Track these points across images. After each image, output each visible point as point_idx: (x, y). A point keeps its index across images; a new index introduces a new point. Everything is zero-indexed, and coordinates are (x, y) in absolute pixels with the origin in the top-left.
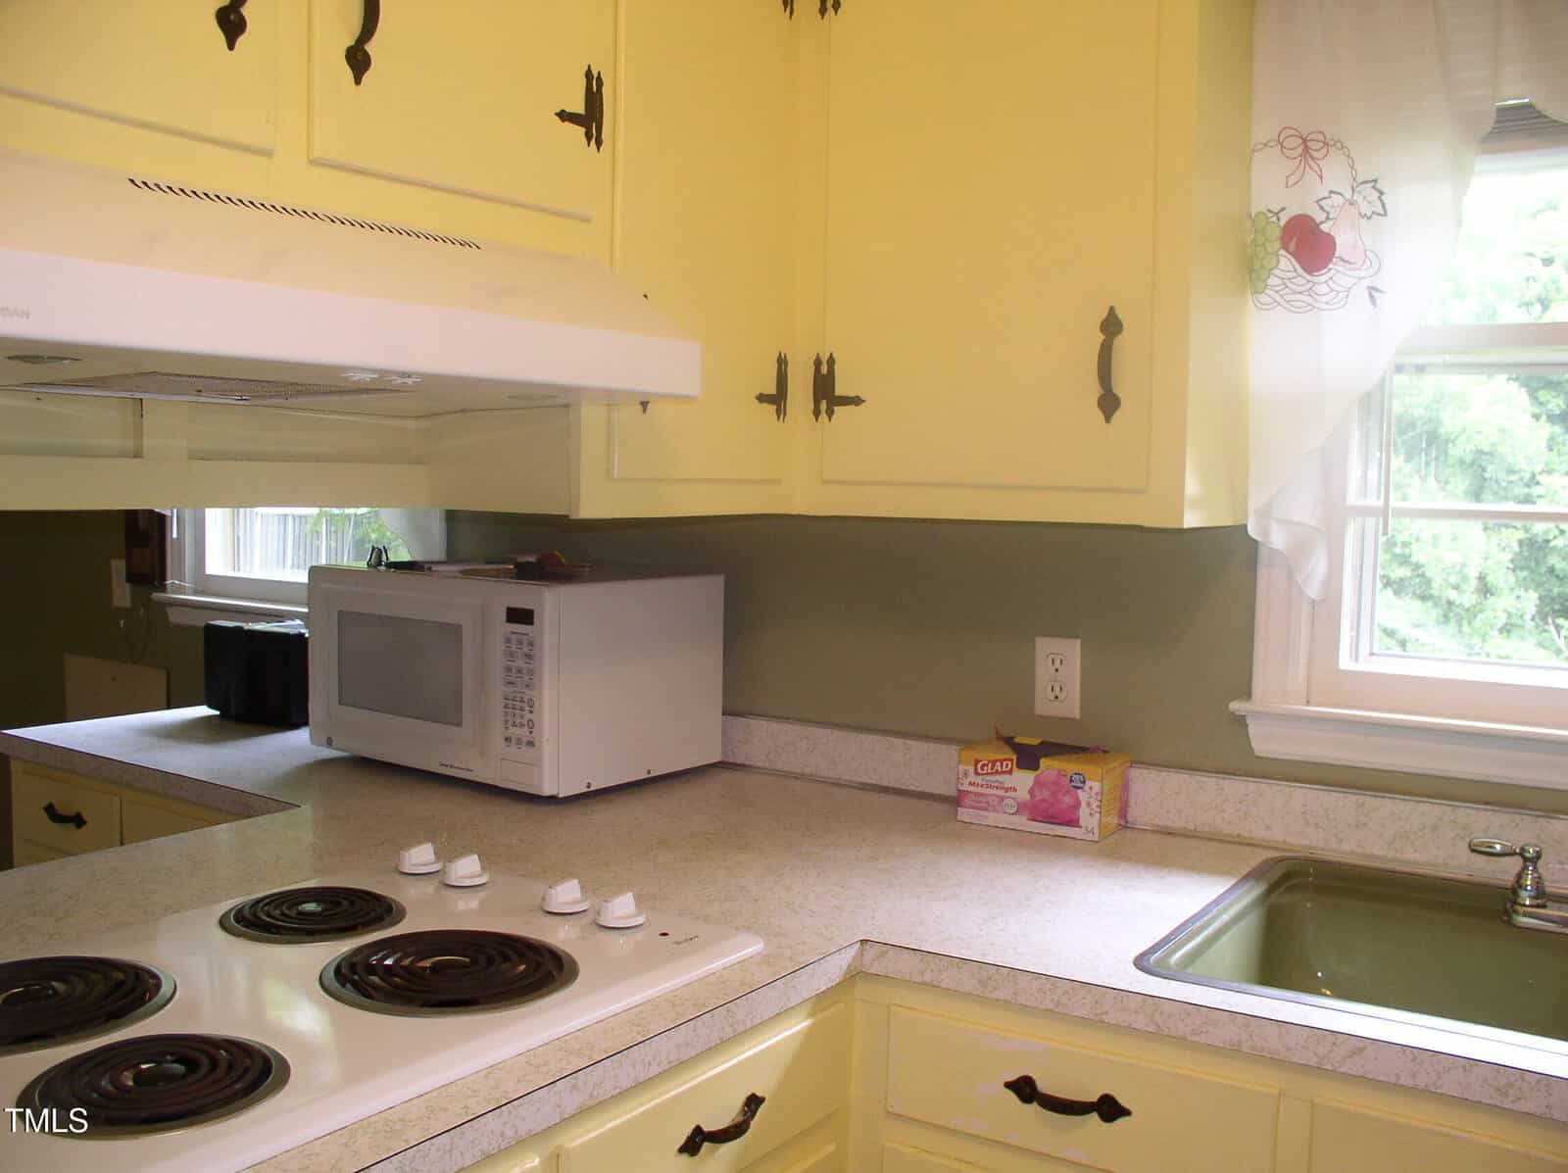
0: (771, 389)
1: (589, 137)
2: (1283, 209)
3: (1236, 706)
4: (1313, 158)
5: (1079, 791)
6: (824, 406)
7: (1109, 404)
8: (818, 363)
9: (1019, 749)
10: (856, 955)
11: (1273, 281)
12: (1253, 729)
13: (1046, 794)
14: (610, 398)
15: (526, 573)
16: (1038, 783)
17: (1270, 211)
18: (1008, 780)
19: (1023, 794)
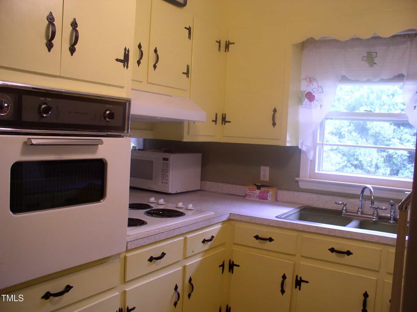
0: (214, 119)
1: (187, 76)
2: (306, 91)
3: (297, 179)
4: (311, 82)
5: (268, 194)
6: (224, 122)
7: (274, 124)
8: (223, 115)
9: (257, 186)
10: (229, 216)
11: (304, 103)
12: (300, 183)
13: (262, 194)
14: (189, 122)
15: (165, 151)
16: (260, 192)
17: (304, 91)
18: (255, 192)
19: (258, 194)
